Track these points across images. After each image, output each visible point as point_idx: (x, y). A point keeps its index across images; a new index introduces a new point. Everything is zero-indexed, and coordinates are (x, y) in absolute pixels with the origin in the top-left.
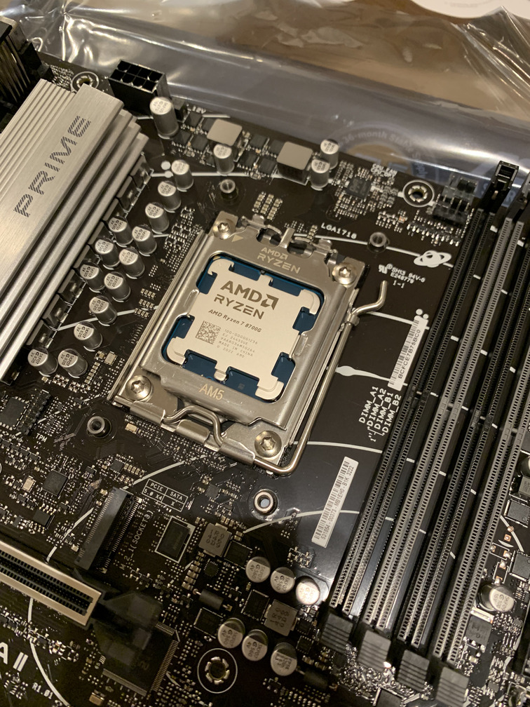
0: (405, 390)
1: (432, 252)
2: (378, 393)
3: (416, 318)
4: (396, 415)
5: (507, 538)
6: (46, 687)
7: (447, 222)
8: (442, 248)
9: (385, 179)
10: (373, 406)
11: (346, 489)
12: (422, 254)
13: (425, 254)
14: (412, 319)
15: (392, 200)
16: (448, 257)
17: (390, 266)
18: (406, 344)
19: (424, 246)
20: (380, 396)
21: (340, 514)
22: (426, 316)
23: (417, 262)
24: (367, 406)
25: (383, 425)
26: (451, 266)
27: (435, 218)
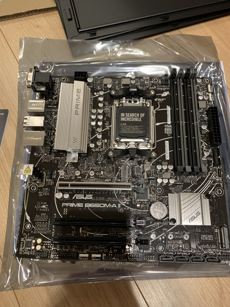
0: (171, 123)
1: (165, 92)
2: (166, 126)
3: (167, 108)
4: (172, 129)
5: (203, 144)
6: (127, 208)
7: (165, 85)
8: (166, 91)
9: (147, 80)
10: (166, 129)
11: (168, 147)
12: (162, 93)
13: (163, 94)
14: (166, 108)
15: (151, 84)
16: (168, 92)
17: (157, 99)
18: (167, 114)
19: (162, 92)
20: (167, 127)
21: (169, 152)
22: (169, 107)
23: (162, 96)
24: (165, 129)
25: (170, 132)
26: (170, 94)
27: (162, 85)
